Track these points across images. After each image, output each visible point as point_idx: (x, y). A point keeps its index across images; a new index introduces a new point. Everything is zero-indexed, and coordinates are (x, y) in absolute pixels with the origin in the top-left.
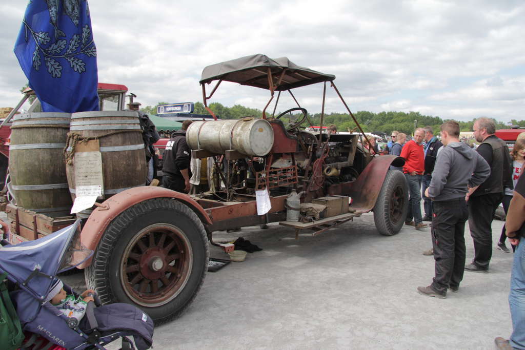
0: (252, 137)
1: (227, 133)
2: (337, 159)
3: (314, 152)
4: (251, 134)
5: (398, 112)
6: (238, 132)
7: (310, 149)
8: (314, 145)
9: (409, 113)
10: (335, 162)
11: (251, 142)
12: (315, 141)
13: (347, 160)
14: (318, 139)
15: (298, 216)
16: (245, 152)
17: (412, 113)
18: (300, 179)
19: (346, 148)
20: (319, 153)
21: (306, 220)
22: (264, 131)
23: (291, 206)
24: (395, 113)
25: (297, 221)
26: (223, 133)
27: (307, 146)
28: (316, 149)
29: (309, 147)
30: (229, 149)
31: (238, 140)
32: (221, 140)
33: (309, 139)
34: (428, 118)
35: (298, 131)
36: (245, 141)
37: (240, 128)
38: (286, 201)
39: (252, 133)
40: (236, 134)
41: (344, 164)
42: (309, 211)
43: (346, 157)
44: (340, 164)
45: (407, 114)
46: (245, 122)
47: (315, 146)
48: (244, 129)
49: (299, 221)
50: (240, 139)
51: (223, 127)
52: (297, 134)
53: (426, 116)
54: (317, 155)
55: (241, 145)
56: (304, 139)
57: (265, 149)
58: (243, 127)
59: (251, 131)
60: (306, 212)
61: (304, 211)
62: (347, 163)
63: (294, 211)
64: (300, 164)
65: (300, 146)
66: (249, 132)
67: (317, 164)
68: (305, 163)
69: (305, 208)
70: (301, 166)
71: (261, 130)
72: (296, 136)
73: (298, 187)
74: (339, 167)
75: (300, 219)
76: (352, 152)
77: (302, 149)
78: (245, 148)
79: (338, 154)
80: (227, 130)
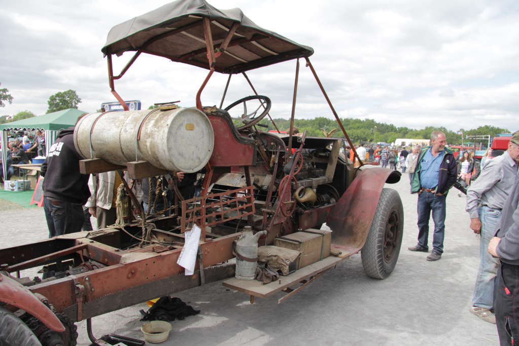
0: (172, 139)
1: (132, 131)
2: (311, 174)
3: (280, 165)
4: (170, 132)
5: (354, 118)
6: (149, 131)
7: (274, 159)
8: (280, 152)
9: (365, 120)
10: (308, 178)
11: (169, 149)
12: (282, 147)
13: (324, 174)
14: (287, 144)
15: (254, 271)
16: (161, 165)
17: (367, 120)
18: (258, 207)
19: (321, 157)
20: (288, 166)
21: (268, 277)
22: (196, 129)
23: (244, 255)
24: (351, 119)
25: (253, 278)
26: (126, 131)
27: (269, 154)
28: (284, 160)
29: (273, 156)
30: (135, 160)
31: (148, 144)
32: (122, 143)
33: (272, 143)
34: (383, 125)
35: (257, 132)
36: (160, 146)
37: (153, 122)
38: (234, 244)
39: (173, 131)
40: (146, 134)
41: (321, 180)
42: (272, 260)
43: (322, 170)
44: (316, 181)
45: (363, 121)
46: (162, 113)
47: (282, 154)
48: (159, 124)
49: (256, 279)
50: (151, 142)
51: (127, 122)
52: (254, 137)
53: (381, 123)
54: (285, 170)
55: (154, 153)
56: (265, 144)
57: (197, 161)
58: (157, 121)
59: (171, 128)
60: (268, 261)
61: (264, 260)
62: (325, 179)
63: (248, 263)
64: (258, 181)
65: (258, 154)
66: (166, 130)
67: (284, 183)
68: (266, 181)
69: (266, 255)
70: (259, 185)
71: (191, 128)
72: (252, 138)
73: (255, 220)
74: (315, 185)
75: (257, 275)
76: (331, 163)
77: (262, 160)
78: (160, 158)
79: (311, 166)
80: (132, 126)
